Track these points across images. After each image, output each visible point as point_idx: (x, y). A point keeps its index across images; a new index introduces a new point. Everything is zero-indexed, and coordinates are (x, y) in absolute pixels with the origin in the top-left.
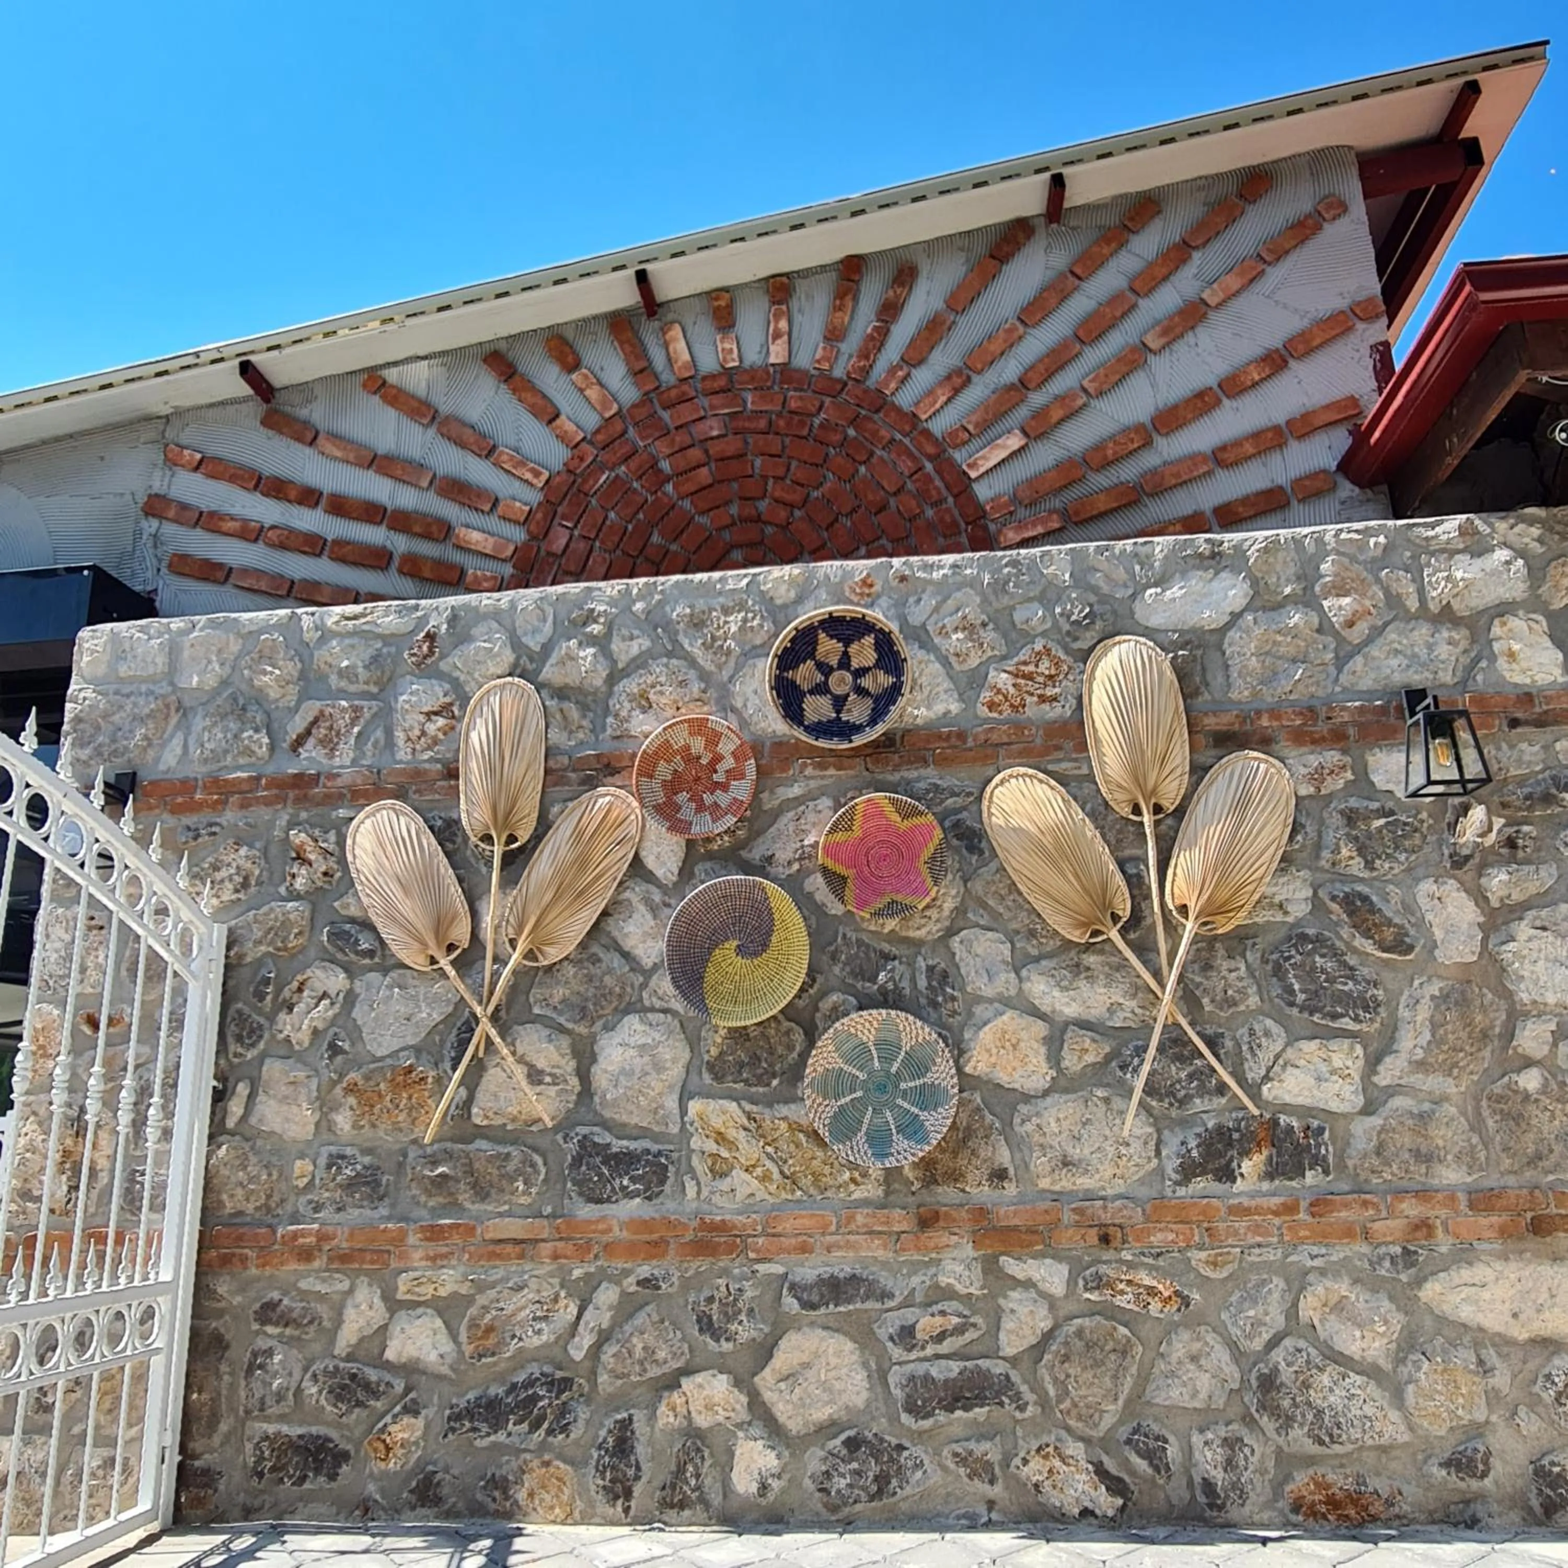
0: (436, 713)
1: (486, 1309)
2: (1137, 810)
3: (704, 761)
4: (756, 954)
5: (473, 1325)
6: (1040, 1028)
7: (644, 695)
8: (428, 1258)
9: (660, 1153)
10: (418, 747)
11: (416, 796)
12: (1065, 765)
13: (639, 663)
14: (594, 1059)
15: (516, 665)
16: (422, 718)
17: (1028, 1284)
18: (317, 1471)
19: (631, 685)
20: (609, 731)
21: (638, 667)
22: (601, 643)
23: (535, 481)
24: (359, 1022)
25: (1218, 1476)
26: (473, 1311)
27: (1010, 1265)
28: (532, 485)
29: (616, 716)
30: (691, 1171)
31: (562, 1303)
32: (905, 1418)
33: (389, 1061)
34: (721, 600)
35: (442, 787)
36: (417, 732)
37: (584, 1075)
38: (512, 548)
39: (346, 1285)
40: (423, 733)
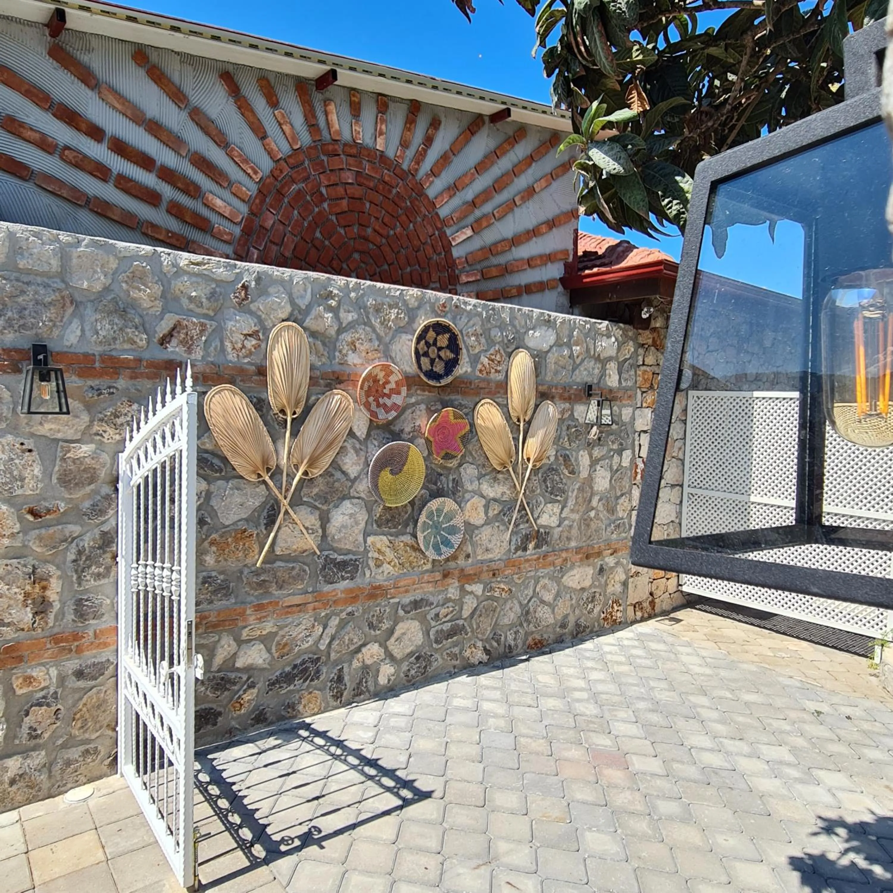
0: (250, 335)
1: (284, 636)
2: (519, 420)
3: (381, 383)
4: (397, 474)
5: (278, 644)
6: (483, 502)
7: (353, 343)
8: (257, 619)
9: (356, 560)
10: (240, 354)
11: (241, 383)
12: (500, 399)
13: (351, 326)
14: (328, 521)
15: (291, 314)
16: (242, 337)
17: (472, 593)
18: (207, 724)
19: (347, 337)
20: (337, 360)
21: (351, 328)
22: (335, 310)
23: (254, 176)
24: (216, 508)
25: (512, 643)
26: (277, 638)
27: (468, 588)
28: (251, 177)
29: (340, 352)
30: (368, 566)
31: (316, 628)
32: (435, 645)
33: (232, 527)
34: (388, 299)
35: (256, 380)
36: (240, 345)
37: (324, 528)
38: (241, 217)
39: (217, 638)
40: (244, 347)
